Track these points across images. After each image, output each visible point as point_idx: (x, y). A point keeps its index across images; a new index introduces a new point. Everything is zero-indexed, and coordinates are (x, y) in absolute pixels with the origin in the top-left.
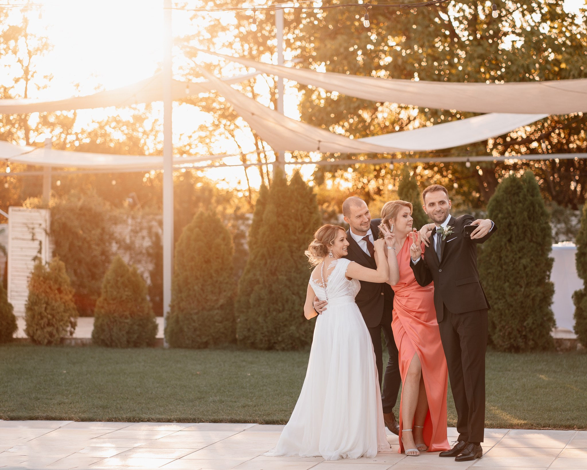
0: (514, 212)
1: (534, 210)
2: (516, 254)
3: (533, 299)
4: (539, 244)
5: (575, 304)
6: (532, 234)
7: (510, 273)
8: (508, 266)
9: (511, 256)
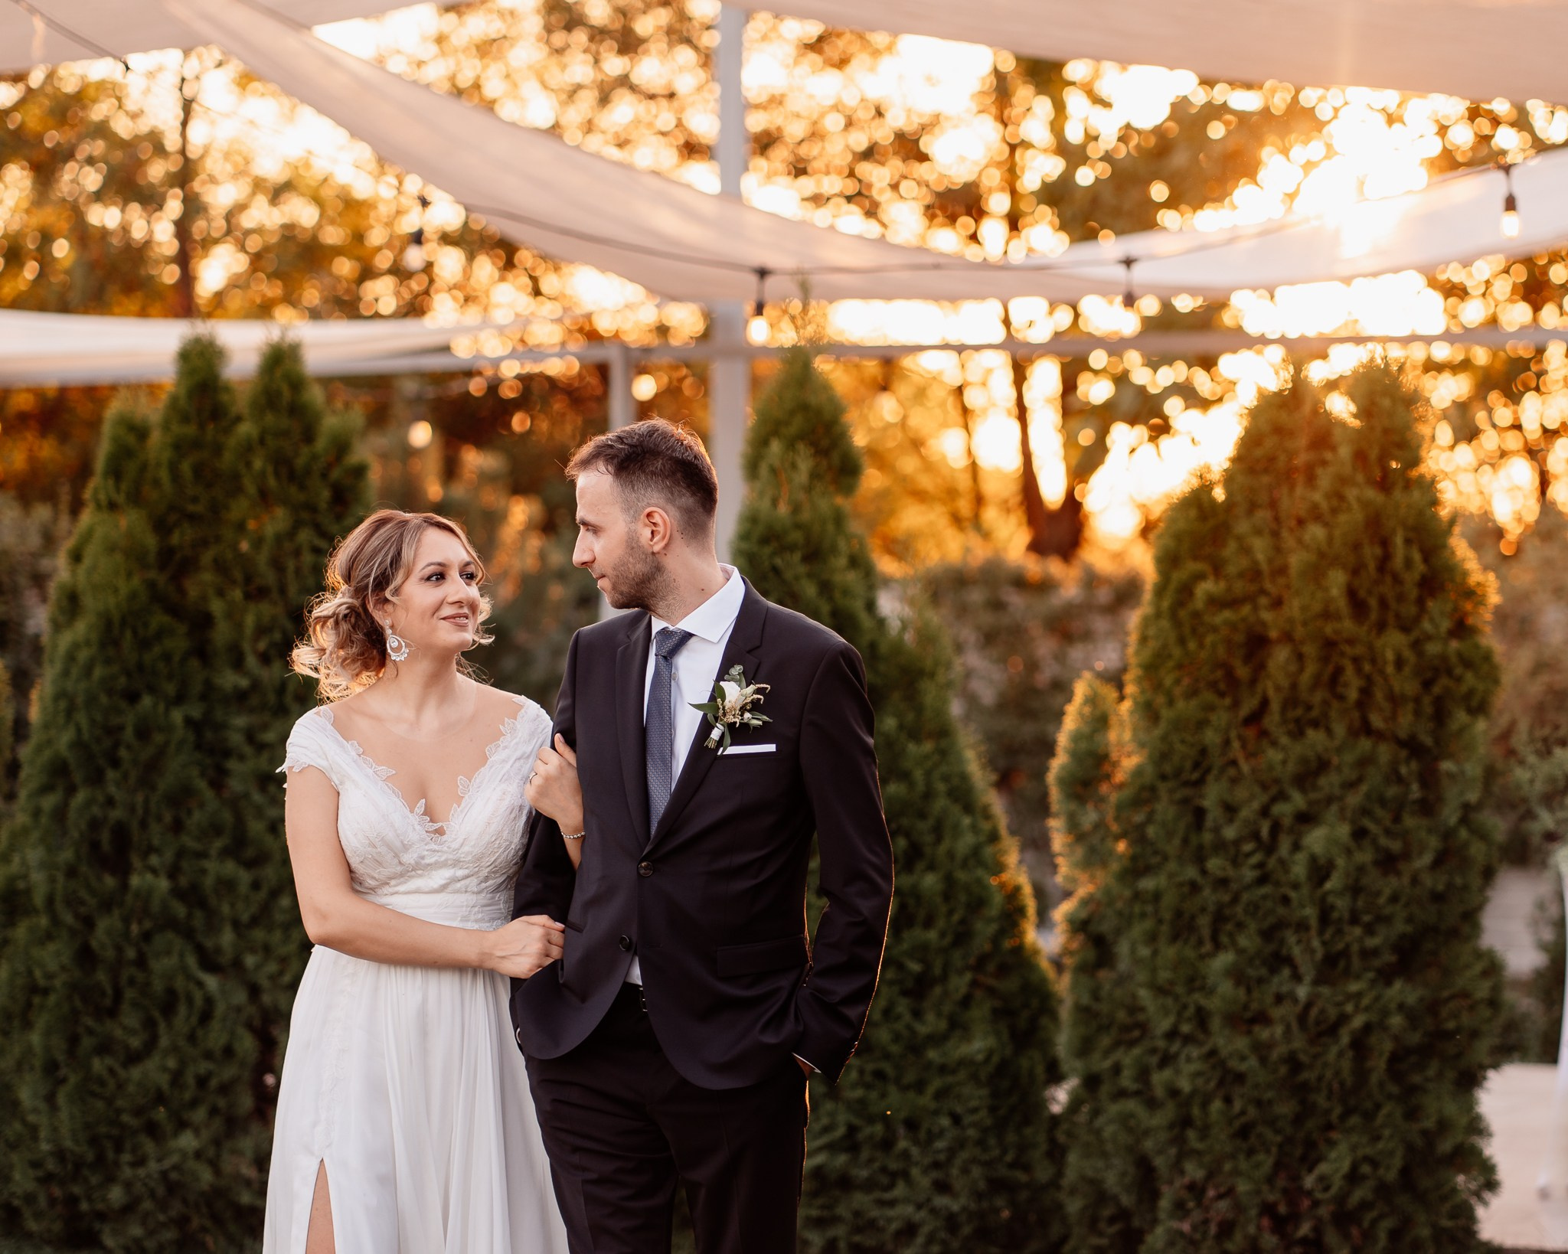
0: (1282, 571)
1: (1385, 559)
2: (1282, 796)
3: (1360, 1045)
4: (1412, 747)
6: (1366, 692)
7: (1245, 897)
8: (1236, 862)
9: (1256, 805)
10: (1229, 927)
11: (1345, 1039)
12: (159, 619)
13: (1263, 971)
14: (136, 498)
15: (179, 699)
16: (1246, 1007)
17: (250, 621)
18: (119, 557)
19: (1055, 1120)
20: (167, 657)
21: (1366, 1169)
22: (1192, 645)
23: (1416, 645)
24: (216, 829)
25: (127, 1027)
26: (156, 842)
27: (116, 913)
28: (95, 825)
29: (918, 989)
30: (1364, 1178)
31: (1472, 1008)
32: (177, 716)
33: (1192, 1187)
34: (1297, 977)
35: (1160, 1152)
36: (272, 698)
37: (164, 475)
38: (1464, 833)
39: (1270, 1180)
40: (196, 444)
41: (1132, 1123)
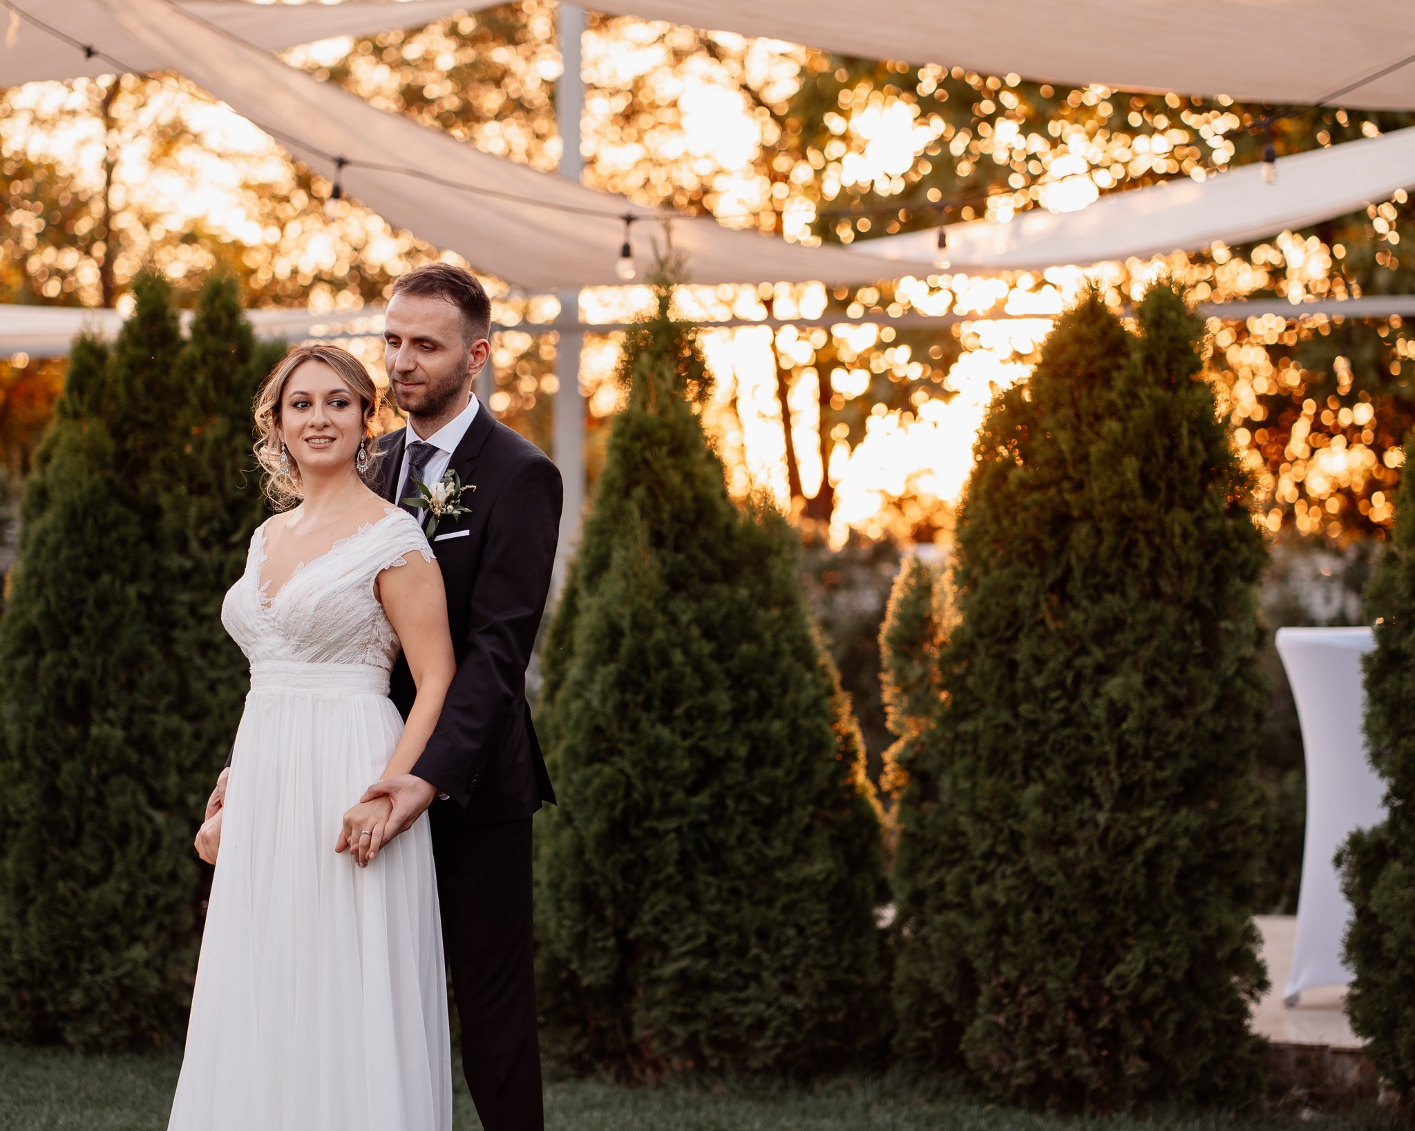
0: (1085, 458)
1: (1173, 448)
2: (1083, 651)
3: (1152, 863)
4: (1195, 609)
5: (1350, 893)
6: (1156, 562)
7: (1052, 736)
8: (1044, 706)
9: (1061, 658)
10: (1038, 763)
11: (1139, 858)
12: (115, 509)
13: (1068, 800)
14: (96, 409)
15: (133, 577)
16: (1053, 831)
17: (193, 511)
18: (82, 457)
19: (885, 932)
20: (122, 541)
21: (1157, 969)
22: (1006, 522)
23: (1198, 522)
24: (164, 688)
25: (87, 856)
26: (112, 698)
27: (78, 757)
28: (60, 683)
29: (767, 819)
30: (1156, 977)
31: (1246, 833)
32: (131, 591)
33: (1006, 985)
34: (1098, 805)
35: (979, 956)
36: (211, 577)
37: (120, 389)
38: (1239, 683)
39: (1075, 979)
40: (147, 364)
41: (954, 931)
